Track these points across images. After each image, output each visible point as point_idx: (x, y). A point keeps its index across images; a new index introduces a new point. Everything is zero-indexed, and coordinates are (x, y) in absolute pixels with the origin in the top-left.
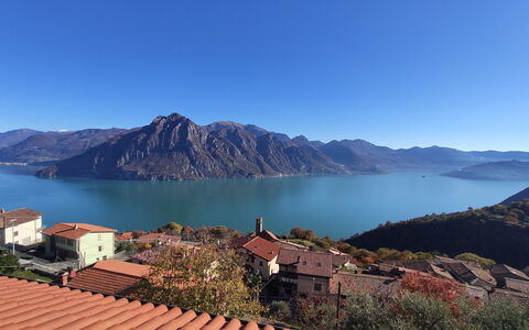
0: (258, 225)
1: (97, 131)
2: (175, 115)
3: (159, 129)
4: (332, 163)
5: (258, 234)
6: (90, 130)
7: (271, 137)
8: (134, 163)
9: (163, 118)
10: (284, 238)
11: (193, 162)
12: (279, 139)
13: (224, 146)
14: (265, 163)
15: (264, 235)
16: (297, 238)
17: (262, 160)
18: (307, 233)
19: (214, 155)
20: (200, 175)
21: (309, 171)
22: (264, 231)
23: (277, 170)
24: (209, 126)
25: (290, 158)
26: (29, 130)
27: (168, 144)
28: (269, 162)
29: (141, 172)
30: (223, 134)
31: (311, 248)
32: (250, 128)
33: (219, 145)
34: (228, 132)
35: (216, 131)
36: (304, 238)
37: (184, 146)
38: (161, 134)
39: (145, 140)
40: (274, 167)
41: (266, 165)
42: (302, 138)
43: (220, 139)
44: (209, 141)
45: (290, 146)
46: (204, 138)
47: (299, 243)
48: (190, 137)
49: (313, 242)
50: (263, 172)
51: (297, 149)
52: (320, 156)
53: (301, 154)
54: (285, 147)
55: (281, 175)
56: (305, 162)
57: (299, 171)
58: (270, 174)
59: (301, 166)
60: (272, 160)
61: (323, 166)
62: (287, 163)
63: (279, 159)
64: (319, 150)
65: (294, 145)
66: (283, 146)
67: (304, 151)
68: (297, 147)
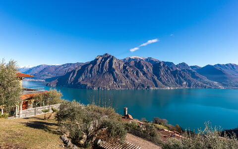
1: (71, 64)
2: (106, 54)
3: (98, 62)
4: (207, 80)
6: (68, 64)
7: (162, 64)
8: (86, 80)
9: (101, 56)
11: (115, 80)
12: (169, 65)
13: (133, 71)
14: (157, 80)
17: (156, 78)
19: (127, 76)
20: (119, 87)
21: (189, 86)
23: (166, 85)
24: (125, 59)
25: (175, 77)
27: (102, 70)
28: (160, 80)
29: (89, 85)
30: (132, 63)
32: (149, 60)
33: (130, 70)
34: (135, 62)
35: (127, 62)
37: (111, 71)
38: (99, 65)
39: (92, 68)
40: (163, 83)
41: (158, 82)
42: (184, 64)
43: (131, 67)
44: (124, 67)
45: (174, 69)
46: (122, 66)
48: (114, 66)
50: (157, 86)
51: (180, 71)
52: (198, 76)
53: (183, 75)
54: (171, 70)
55: (169, 88)
56: (185, 80)
57: (182, 85)
58: (161, 87)
59: (183, 82)
60: (163, 79)
61: (199, 82)
62: (173, 80)
63: (167, 78)
64: (196, 71)
65: (178, 69)
66: (170, 70)
67: (185, 73)
68: (180, 70)
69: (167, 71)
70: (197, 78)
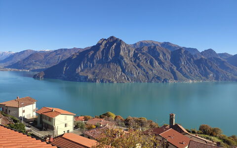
0: (171, 120)
1: (65, 50)
2: (112, 37)
3: (102, 47)
5: (172, 126)
6: (61, 50)
7: (183, 52)
8: (86, 70)
9: (105, 40)
10: (194, 132)
11: (123, 71)
12: (190, 53)
13: (146, 59)
14: (177, 71)
15: (176, 128)
16: (205, 133)
17: (175, 69)
18: (214, 130)
19: (139, 66)
20: (128, 79)
21: (217, 78)
22: (176, 125)
23: (187, 77)
24: (135, 44)
25: (199, 67)
26: (31, 51)
27: (107, 58)
28: (181, 71)
29: (90, 76)
30: (145, 50)
31: (218, 144)
32: (166, 45)
33: (142, 58)
34: (149, 48)
35: (139, 48)
36: (211, 135)
37: (118, 60)
38: (103, 52)
39: (93, 55)
40: (184, 75)
41: (179, 74)
42: (210, 51)
43: (143, 54)
44: (135, 55)
45: (199, 58)
46: (132, 53)
47: (207, 138)
48: (122, 53)
49: (220, 138)
50: (176, 78)
51: (206, 60)
52: (228, 66)
53: (210, 64)
54: (195, 59)
55: (191, 81)
56: (212, 71)
57: (207, 78)
58: (181, 80)
59: (209, 74)
60: (183, 69)
61: (229, 74)
62: (197, 72)
63: (189, 68)
64: (226, 61)
65: (203, 57)
66: (193, 58)
67: (212, 62)
68: (206, 58)
69: (189, 60)
70: (227, 68)
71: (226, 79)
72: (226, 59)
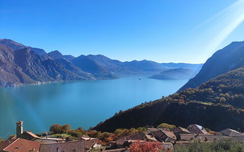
0: (19, 129)
4: (81, 72)
5: (19, 136)
7: (28, 51)
10: (44, 135)
12: (36, 54)
14: (23, 73)
15: (26, 136)
16: (55, 133)
17: (20, 70)
18: (64, 127)
21: (64, 79)
22: (25, 133)
23: (36, 79)
25: (47, 69)
28: (27, 73)
31: (67, 139)
32: (7, 42)
36: (62, 132)
40: (32, 77)
41: (25, 75)
42: (57, 53)
45: (46, 59)
47: (58, 137)
49: (69, 134)
50: (22, 81)
51: (53, 61)
52: (72, 67)
53: (57, 65)
54: (42, 60)
55: (39, 83)
56: (60, 72)
57: (56, 79)
58: (29, 82)
59: (57, 75)
60: (30, 71)
61: (74, 74)
62: (45, 73)
63: (37, 70)
64: (71, 62)
65: (50, 58)
66: (40, 59)
67: (59, 63)
68: (53, 60)
69: (36, 61)
70: (72, 69)
71: (72, 79)
72: (71, 61)
